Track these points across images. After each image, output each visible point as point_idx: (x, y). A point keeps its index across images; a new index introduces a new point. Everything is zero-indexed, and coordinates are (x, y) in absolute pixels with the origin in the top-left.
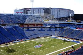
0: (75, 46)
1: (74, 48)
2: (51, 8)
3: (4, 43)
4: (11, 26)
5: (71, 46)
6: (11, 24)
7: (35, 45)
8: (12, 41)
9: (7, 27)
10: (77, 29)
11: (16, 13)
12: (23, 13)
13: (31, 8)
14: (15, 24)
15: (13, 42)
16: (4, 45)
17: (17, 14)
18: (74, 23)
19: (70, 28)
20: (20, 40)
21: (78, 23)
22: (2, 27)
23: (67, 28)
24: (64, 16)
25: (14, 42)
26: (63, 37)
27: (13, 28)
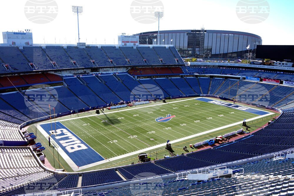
0: (252, 121)
1: (248, 127)
2: (206, 31)
3: (93, 108)
4: (111, 72)
5: (242, 122)
6: (110, 67)
7: (156, 117)
8: (109, 106)
9: (102, 74)
10: (261, 80)
11: (123, 44)
12: (137, 44)
13: (156, 32)
14: (119, 67)
15: (111, 107)
16: (91, 114)
17: (125, 45)
18: (257, 66)
19: (244, 78)
20: (127, 103)
21: (266, 67)
22: (92, 75)
23: (239, 78)
24: (235, 50)
25: (114, 107)
26: (225, 99)
27: (115, 75)
